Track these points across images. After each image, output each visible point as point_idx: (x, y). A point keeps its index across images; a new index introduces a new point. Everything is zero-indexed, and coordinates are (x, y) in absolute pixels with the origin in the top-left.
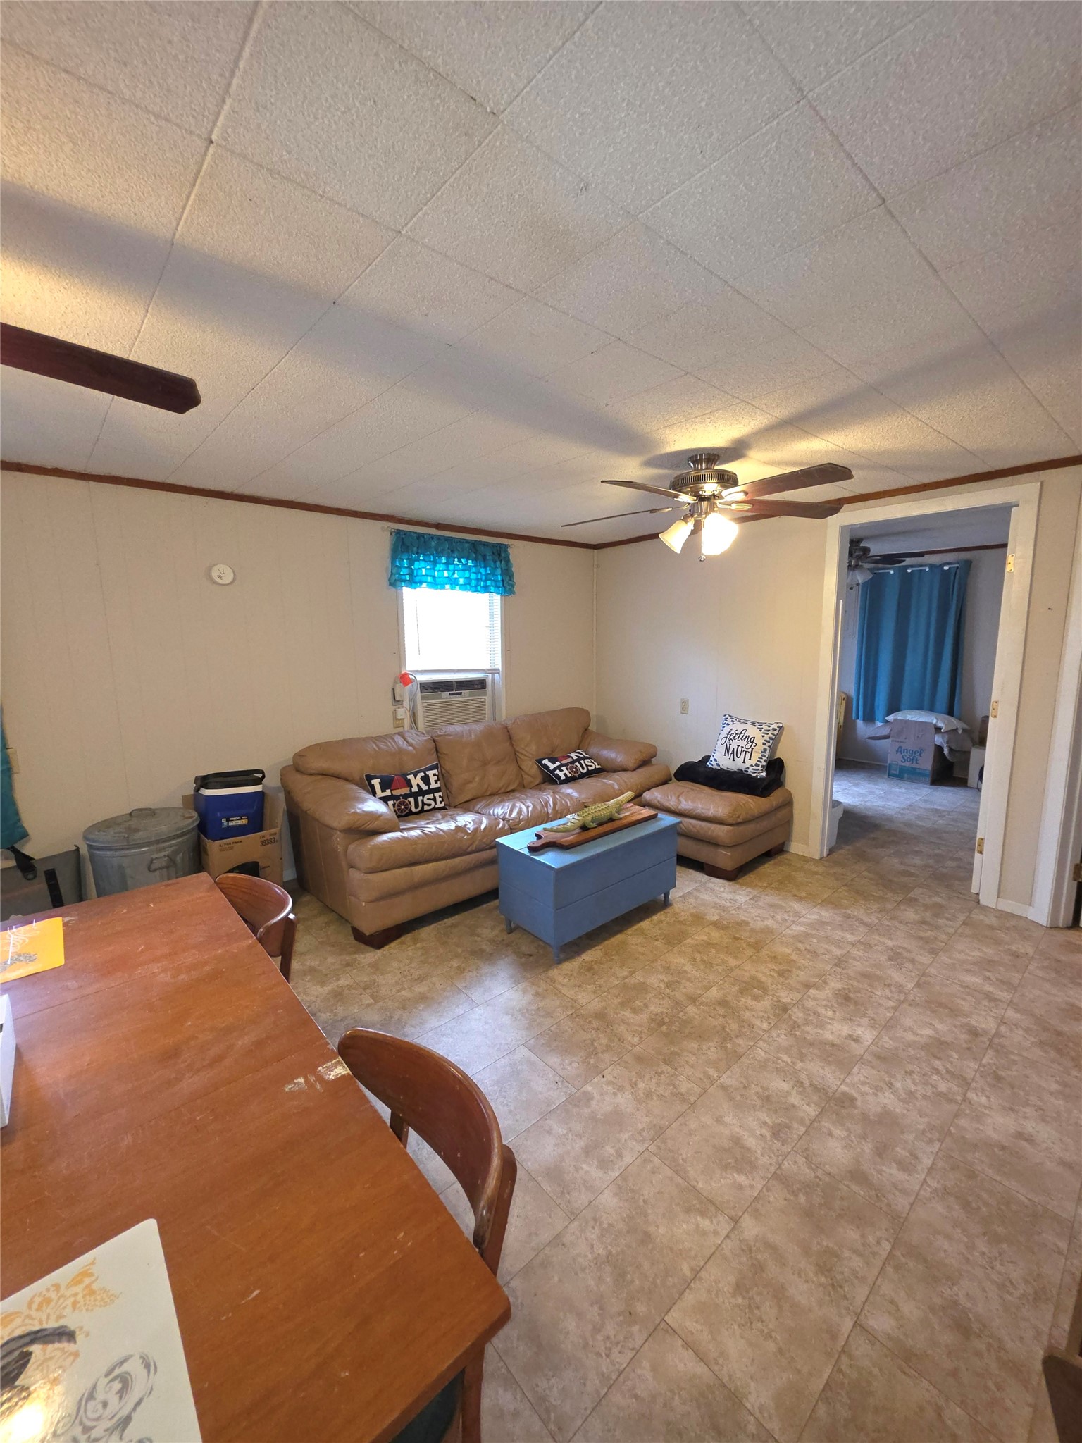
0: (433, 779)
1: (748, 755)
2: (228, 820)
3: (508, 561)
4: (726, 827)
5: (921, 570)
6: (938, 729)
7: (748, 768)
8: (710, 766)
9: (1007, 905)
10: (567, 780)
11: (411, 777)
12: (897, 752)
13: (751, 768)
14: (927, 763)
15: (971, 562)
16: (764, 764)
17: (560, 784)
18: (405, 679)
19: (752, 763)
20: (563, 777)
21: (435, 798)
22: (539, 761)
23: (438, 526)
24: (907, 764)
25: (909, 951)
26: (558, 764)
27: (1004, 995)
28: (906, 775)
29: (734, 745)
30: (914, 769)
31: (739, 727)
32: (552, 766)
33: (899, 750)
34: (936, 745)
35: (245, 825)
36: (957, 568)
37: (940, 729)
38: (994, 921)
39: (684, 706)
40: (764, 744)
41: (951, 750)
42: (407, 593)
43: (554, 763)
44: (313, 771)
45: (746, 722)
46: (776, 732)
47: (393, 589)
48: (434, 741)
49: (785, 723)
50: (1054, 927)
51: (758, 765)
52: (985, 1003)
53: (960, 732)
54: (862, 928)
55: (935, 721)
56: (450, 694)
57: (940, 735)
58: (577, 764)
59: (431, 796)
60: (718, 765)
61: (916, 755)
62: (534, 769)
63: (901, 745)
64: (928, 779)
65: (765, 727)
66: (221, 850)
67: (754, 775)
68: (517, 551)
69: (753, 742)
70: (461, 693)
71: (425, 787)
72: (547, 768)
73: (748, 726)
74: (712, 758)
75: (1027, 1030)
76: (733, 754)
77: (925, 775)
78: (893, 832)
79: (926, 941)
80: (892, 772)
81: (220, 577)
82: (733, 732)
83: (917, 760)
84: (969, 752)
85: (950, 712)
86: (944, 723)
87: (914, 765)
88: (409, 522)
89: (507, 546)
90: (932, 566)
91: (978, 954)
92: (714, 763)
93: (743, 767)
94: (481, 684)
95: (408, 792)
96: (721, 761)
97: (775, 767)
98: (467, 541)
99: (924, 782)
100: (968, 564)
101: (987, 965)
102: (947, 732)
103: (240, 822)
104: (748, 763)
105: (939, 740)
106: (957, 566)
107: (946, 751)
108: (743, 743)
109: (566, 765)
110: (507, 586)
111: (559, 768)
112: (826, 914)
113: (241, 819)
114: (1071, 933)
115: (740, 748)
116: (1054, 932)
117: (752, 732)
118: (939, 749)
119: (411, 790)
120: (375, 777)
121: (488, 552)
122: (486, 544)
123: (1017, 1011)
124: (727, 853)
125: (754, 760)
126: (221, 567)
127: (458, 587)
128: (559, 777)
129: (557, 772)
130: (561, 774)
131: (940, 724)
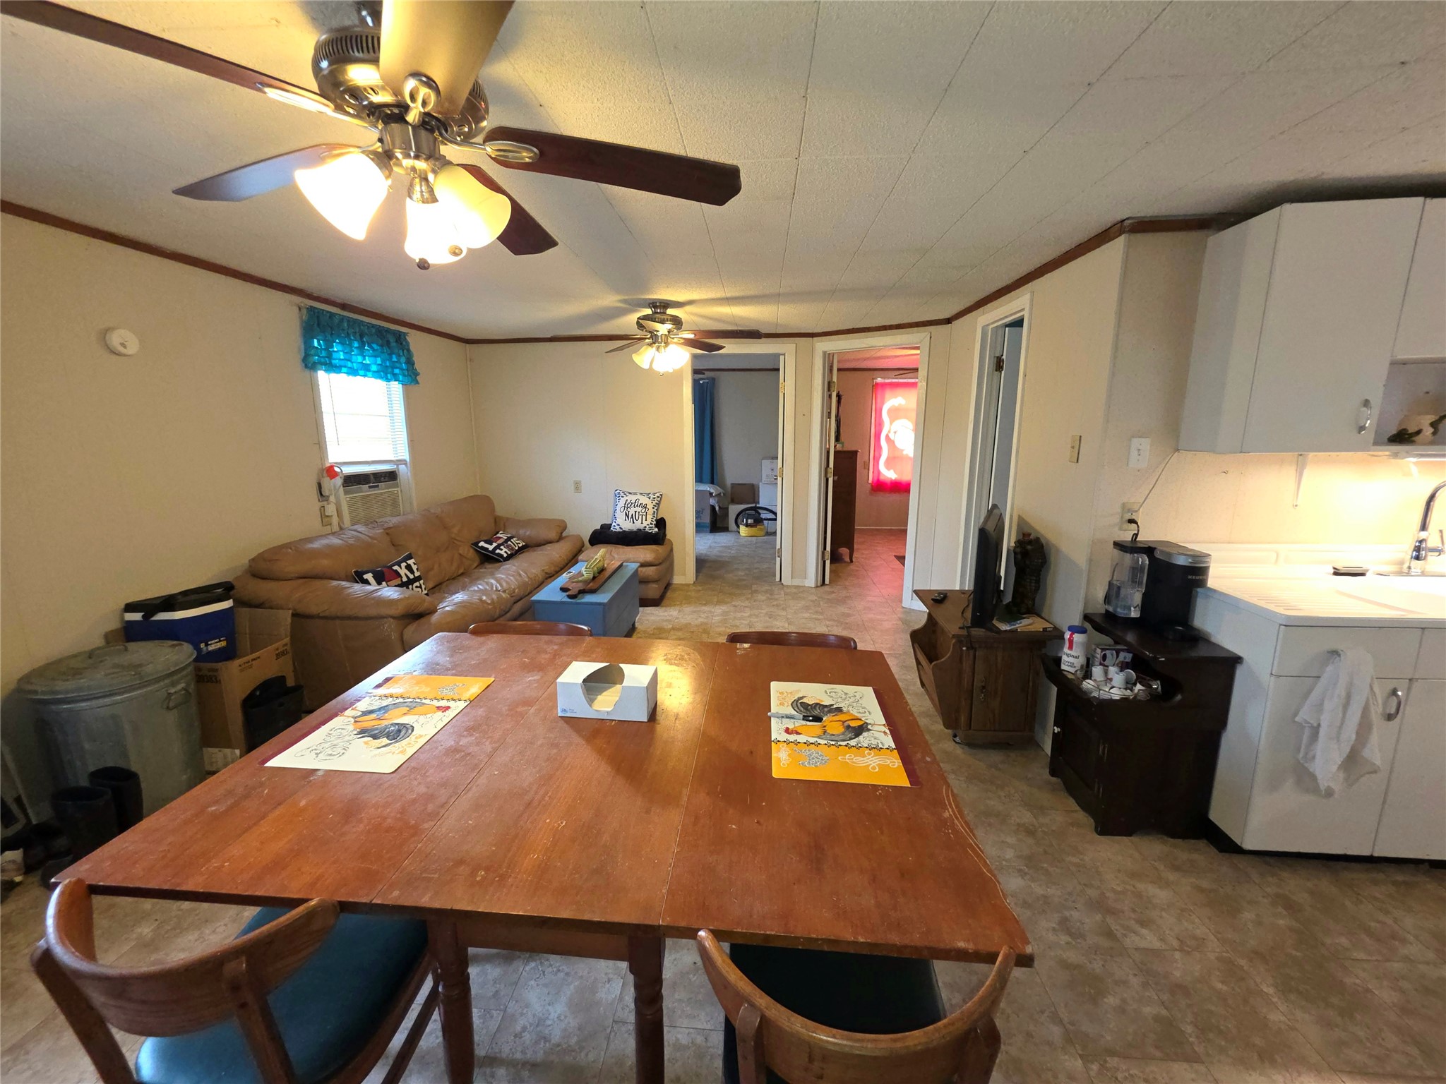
0: (415, 567)
1: (644, 517)
2: (207, 645)
3: (409, 350)
4: (655, 567)
6: (711, 494)
7: (645, 527)
8: (614, 530)
9: (796, 582)
10: (510, 557)
11: (396, 568)
13: (648, 526)
14: (707, 519)
15: (715, 379)
16: (655, 522)
17: (504, 561)
18: (331, 472)
19: (646, 524)
20: (505, 555)
21: (420, 585)
22: (476, 544)
23: (344, 306)
25: (774, 612)
26: (495, 545)
27: (821, 617)
29: (632, 511)
30: (700, 523)
31: (632, 498)
32: (491, 548)
34: (711, 505)
35: (223, 648)
36: (708, 382)
38: (794, 590)
39: (578, 487)
40: (653, 508)
41: (720, 507)
42: (322, 376)
43: (491, 545)
44: (293, 575)
45: (635, 494)
46: (659, 499)
47: (307, 372)
48: (387, 534)
49: (663, 492)
50: (817, 587)
51: (651, 524)
52: (816, 622)
53: (722, 495)
54: (747, 609)
55: (708, 489)
56: (370, 487)
57: (713, 498)
58: (509, 543)
59: (417, 584)
60: (621, 528)
61: (700, 514)
62: (471, 553)
64: (708, 529)
65: (652, 496)
66: (242, 671)
67: (650, 531)
68: (415, 340)
69: (646, 508)
70: (377, 486)
71: (411, 576)
72: (486, 549)
73: (638, 496)
74: (614, 524)
75: (837, 626)
76: (633, 519)
77: (707, 527)
78: (715, 562)
79: (777, 605)
81: (124, 345)
82: (628, 501)
83: (701, 517)
84: (727, 509)
85: (712, 482)
87: (699, 521)
88: (318, 299)
89: (405, 334)
91: (800, 605)
92: (617, 527)
93: (642, 527)
94: (391, 476)
95: (400, 582)
96: (622, 524)
97: (661, 523)
98: (373, 326)
99: (706, 532)
100: (713, 380)
101: (807, 608)
102: (716, 495)
103: (219, 645)
104: (645, 523)
105: (712, 501)
107: (717, 508)
108: (638, 509)
109: (502, 544)
110: (411, 376)
111: (498, 547)
112: (724, 608)
113: (220, 641)
114: (823, 587)
115: (637, 513)
116: (818, 589)
117: (644, 500)
118: (713, 508)
119: (402, 580)
120: (367, 572)
121: (392, 340)
122: (388, 331)
123: (829, 621)
124: (655, 586)
125: (649, 521)
126: (122, 332)
127: (370, 374)
128: (501, 556)
129: (498, 551)
130: (502, 552)
131: (712, 491)
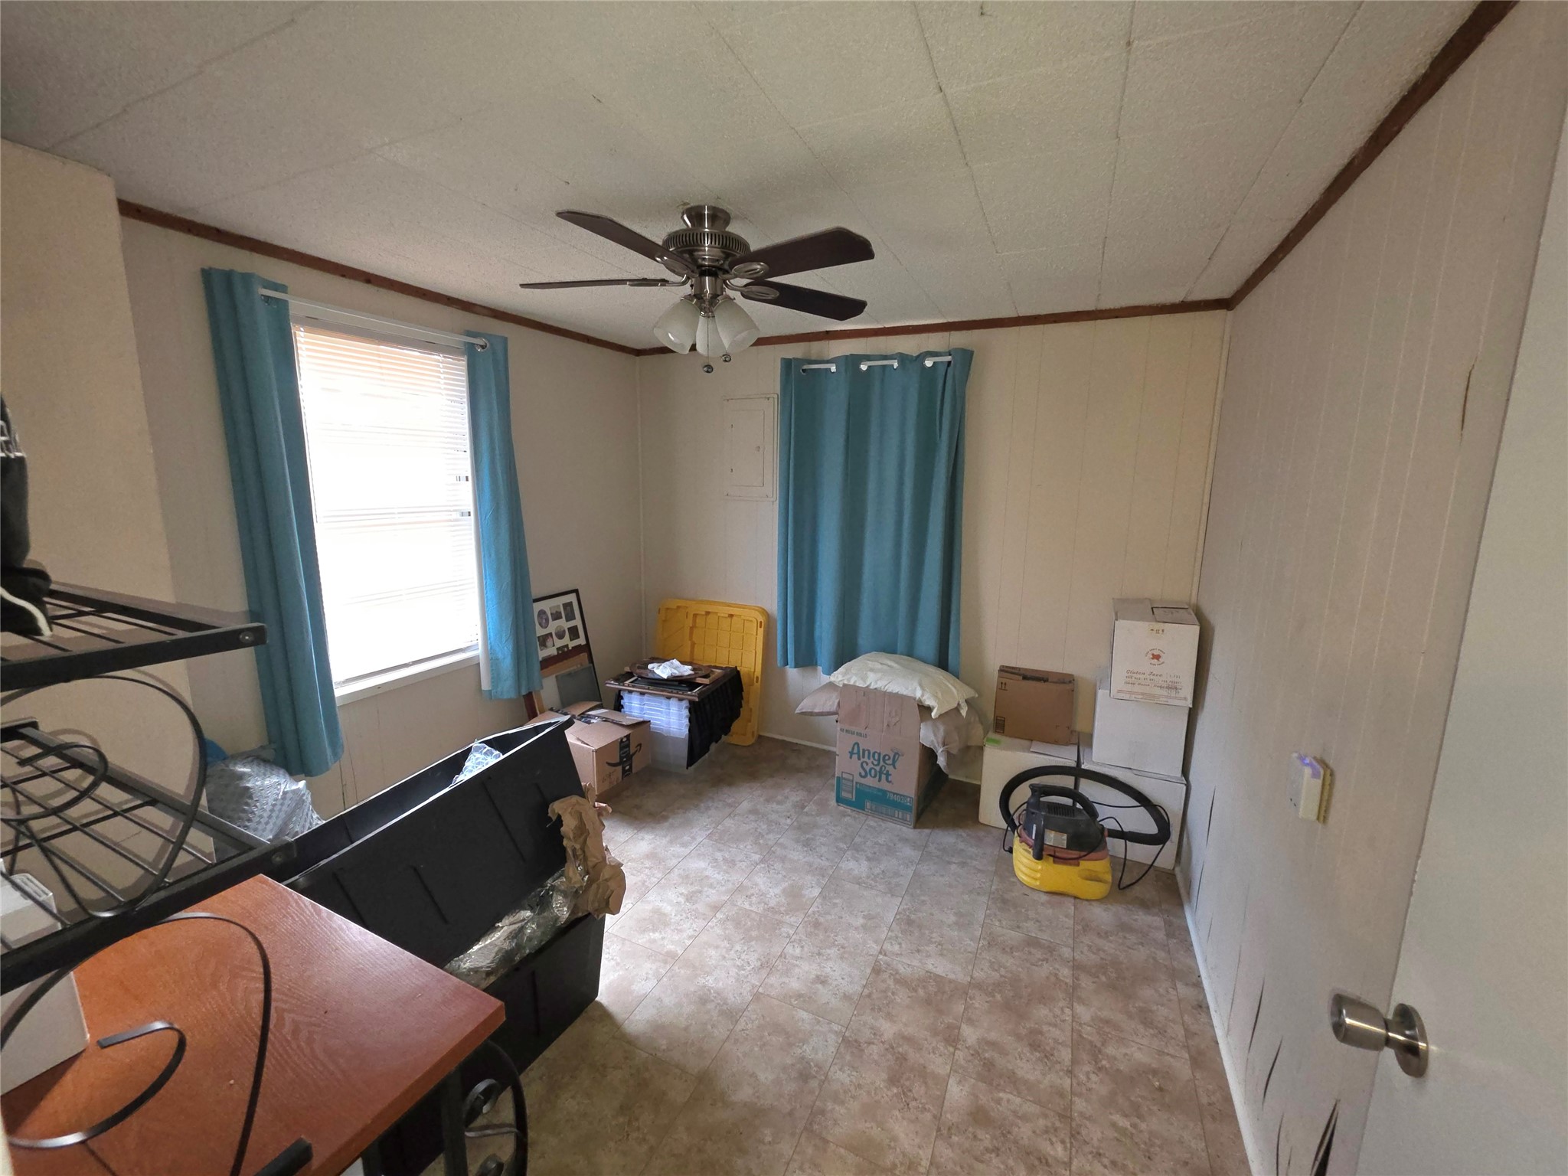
5: (884, 366)
6: (925, 710)
12: (852, 753)
14: (906, 782)
15: (972, 353)
24: (870, 781)
28: (868, 805)
30: (885, 792)
33: (856, 751)
34: (924, 747)
36: (949, 363)
37: (929, 709)
41: (949, 755)
55: (918, 694)
57: (929, 723)
61: (885, 762)
63: (860, 740)
64: (910, 817)
77: (905, 808)
80: (844, 794)
83: (888, 774)
86: (936, 697)
87: (885, 785)
90: (903, 358)
99: (903, 821)
100: (965, 358)
102: (941, 717)
105: (928, 736)
106: (949, 358)
107: (941, 761)
118: (929, 755)
131: (929, 701)
